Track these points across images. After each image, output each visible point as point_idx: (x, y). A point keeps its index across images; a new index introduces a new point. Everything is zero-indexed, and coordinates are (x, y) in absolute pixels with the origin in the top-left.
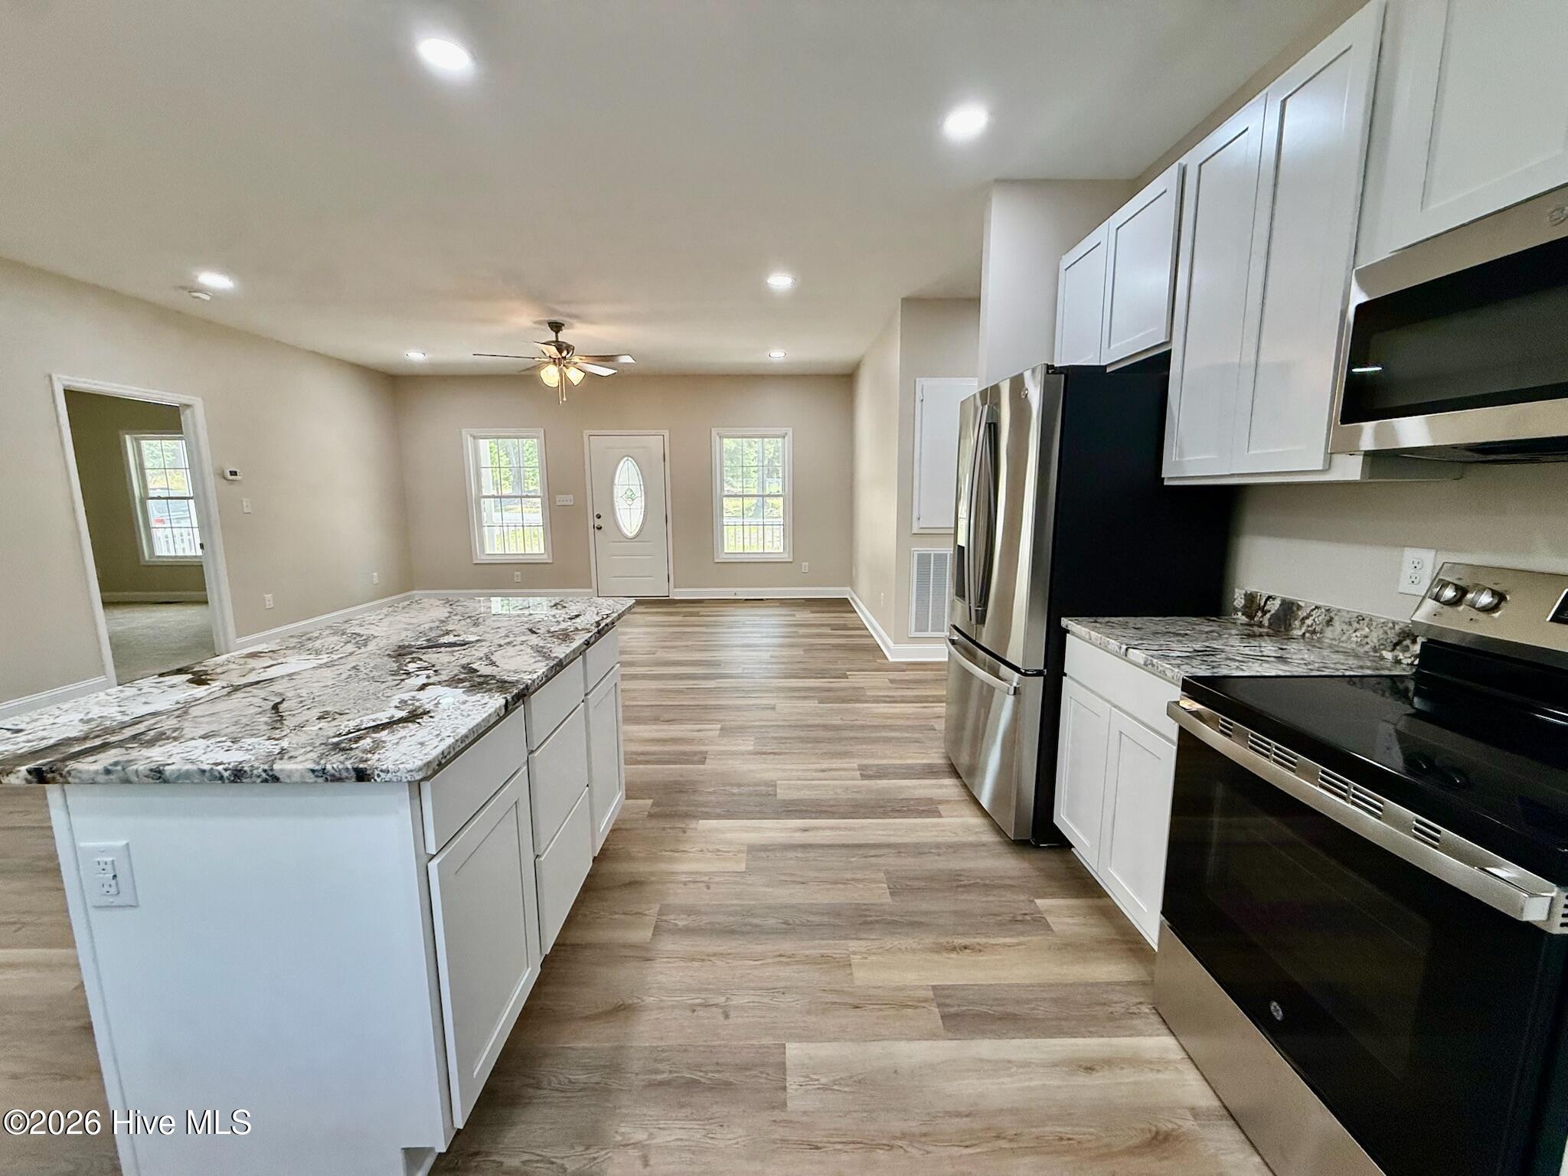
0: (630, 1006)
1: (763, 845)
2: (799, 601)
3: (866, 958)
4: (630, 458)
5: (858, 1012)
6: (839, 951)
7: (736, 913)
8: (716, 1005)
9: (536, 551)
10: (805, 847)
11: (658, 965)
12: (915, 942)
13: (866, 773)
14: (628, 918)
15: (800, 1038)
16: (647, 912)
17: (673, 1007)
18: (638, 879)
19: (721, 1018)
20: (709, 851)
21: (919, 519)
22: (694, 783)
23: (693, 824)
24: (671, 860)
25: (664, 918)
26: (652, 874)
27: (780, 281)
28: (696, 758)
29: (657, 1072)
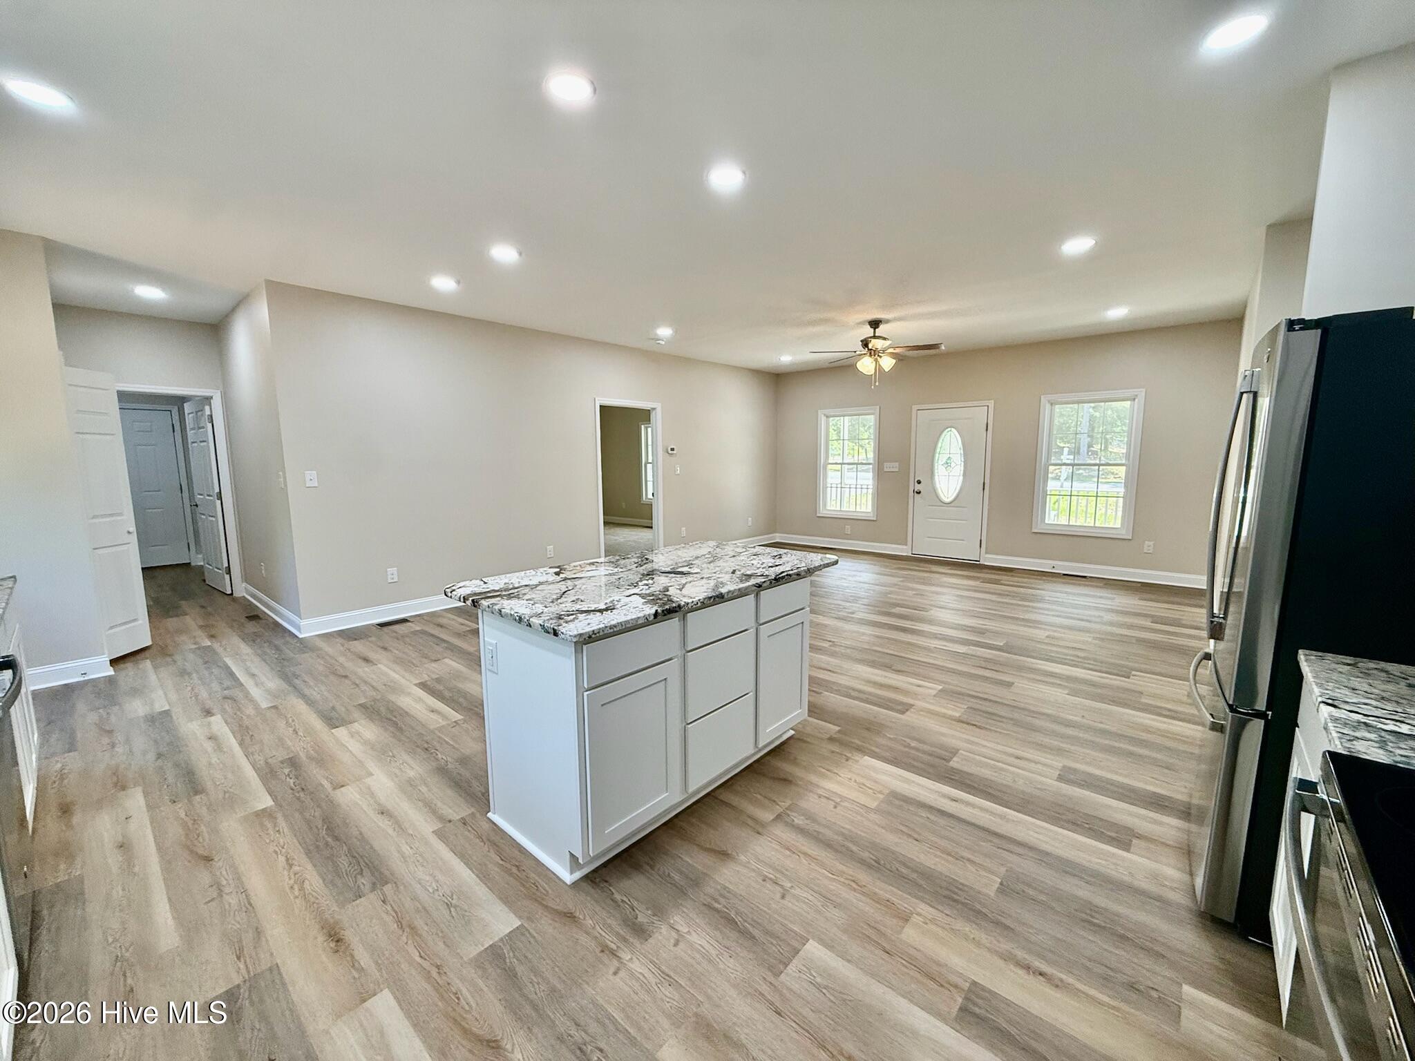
0: (728, 854)
1: (905, 796)
2: (1133, 584)
3: (926, 924)
4: (953, 429)
5: (886, 956)
6: (906, 905)
7: (843, 834)
8: (782, 886)
9: (865, 509)
10: (942, 813)
11: (762, 839)
12: (987, 939)
13: (1065, 776)
14: (767, 801)
15: (822, 942)
16: (780, 803)
17: (754, 870)
18: (790, 779)
19: (778, 896)
20: (855, 781)
22: (881, 725)
23: (857, 756)
24: (823, 776)
25: (789, 812)
26: (802, 779)
27: (1077, 246)
28: (900, 708)
29: (717, 901)
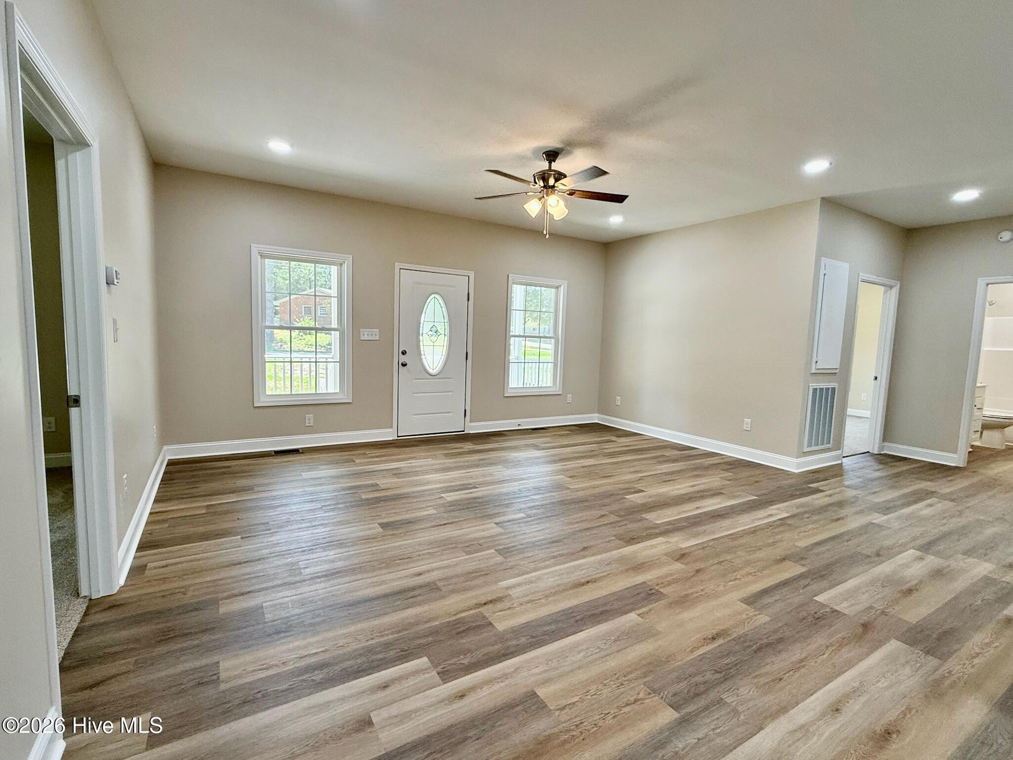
4: (436, 296)
9: (331, 390)
21: (817, 362)
